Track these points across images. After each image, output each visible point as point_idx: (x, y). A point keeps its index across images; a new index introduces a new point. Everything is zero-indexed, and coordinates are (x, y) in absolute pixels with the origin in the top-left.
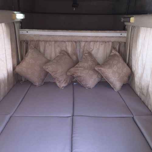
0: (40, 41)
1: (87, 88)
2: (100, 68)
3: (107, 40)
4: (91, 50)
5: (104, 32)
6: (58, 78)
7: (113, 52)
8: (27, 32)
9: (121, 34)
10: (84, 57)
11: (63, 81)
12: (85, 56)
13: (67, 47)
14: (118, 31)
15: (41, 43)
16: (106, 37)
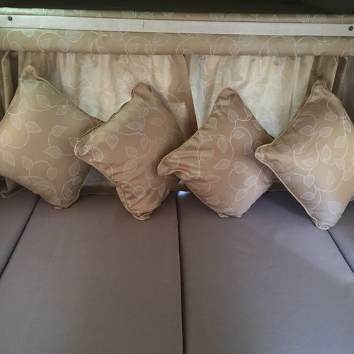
0: (60, 51)
1: (223, 216)
2: (271, 156)
3: (297, 48)
4: (240, 83)
5: (292, 19)
6: (126, 187)
7: (316, 94)
8: (10, 19)
9: (351, 29)
10: (217, 111)
11: (144, 193)
12: (219, 107)
13: (157, 74)
14: (342, 18)
15: (65, 57)
16: (297, 37)
